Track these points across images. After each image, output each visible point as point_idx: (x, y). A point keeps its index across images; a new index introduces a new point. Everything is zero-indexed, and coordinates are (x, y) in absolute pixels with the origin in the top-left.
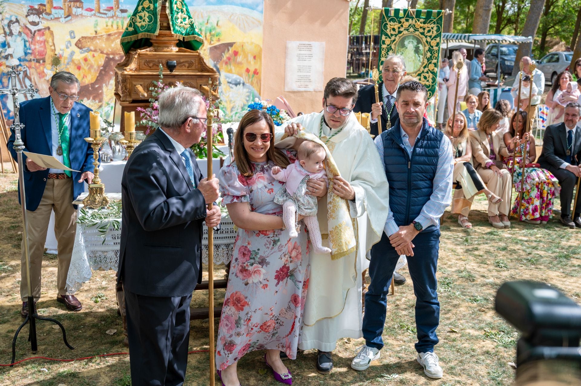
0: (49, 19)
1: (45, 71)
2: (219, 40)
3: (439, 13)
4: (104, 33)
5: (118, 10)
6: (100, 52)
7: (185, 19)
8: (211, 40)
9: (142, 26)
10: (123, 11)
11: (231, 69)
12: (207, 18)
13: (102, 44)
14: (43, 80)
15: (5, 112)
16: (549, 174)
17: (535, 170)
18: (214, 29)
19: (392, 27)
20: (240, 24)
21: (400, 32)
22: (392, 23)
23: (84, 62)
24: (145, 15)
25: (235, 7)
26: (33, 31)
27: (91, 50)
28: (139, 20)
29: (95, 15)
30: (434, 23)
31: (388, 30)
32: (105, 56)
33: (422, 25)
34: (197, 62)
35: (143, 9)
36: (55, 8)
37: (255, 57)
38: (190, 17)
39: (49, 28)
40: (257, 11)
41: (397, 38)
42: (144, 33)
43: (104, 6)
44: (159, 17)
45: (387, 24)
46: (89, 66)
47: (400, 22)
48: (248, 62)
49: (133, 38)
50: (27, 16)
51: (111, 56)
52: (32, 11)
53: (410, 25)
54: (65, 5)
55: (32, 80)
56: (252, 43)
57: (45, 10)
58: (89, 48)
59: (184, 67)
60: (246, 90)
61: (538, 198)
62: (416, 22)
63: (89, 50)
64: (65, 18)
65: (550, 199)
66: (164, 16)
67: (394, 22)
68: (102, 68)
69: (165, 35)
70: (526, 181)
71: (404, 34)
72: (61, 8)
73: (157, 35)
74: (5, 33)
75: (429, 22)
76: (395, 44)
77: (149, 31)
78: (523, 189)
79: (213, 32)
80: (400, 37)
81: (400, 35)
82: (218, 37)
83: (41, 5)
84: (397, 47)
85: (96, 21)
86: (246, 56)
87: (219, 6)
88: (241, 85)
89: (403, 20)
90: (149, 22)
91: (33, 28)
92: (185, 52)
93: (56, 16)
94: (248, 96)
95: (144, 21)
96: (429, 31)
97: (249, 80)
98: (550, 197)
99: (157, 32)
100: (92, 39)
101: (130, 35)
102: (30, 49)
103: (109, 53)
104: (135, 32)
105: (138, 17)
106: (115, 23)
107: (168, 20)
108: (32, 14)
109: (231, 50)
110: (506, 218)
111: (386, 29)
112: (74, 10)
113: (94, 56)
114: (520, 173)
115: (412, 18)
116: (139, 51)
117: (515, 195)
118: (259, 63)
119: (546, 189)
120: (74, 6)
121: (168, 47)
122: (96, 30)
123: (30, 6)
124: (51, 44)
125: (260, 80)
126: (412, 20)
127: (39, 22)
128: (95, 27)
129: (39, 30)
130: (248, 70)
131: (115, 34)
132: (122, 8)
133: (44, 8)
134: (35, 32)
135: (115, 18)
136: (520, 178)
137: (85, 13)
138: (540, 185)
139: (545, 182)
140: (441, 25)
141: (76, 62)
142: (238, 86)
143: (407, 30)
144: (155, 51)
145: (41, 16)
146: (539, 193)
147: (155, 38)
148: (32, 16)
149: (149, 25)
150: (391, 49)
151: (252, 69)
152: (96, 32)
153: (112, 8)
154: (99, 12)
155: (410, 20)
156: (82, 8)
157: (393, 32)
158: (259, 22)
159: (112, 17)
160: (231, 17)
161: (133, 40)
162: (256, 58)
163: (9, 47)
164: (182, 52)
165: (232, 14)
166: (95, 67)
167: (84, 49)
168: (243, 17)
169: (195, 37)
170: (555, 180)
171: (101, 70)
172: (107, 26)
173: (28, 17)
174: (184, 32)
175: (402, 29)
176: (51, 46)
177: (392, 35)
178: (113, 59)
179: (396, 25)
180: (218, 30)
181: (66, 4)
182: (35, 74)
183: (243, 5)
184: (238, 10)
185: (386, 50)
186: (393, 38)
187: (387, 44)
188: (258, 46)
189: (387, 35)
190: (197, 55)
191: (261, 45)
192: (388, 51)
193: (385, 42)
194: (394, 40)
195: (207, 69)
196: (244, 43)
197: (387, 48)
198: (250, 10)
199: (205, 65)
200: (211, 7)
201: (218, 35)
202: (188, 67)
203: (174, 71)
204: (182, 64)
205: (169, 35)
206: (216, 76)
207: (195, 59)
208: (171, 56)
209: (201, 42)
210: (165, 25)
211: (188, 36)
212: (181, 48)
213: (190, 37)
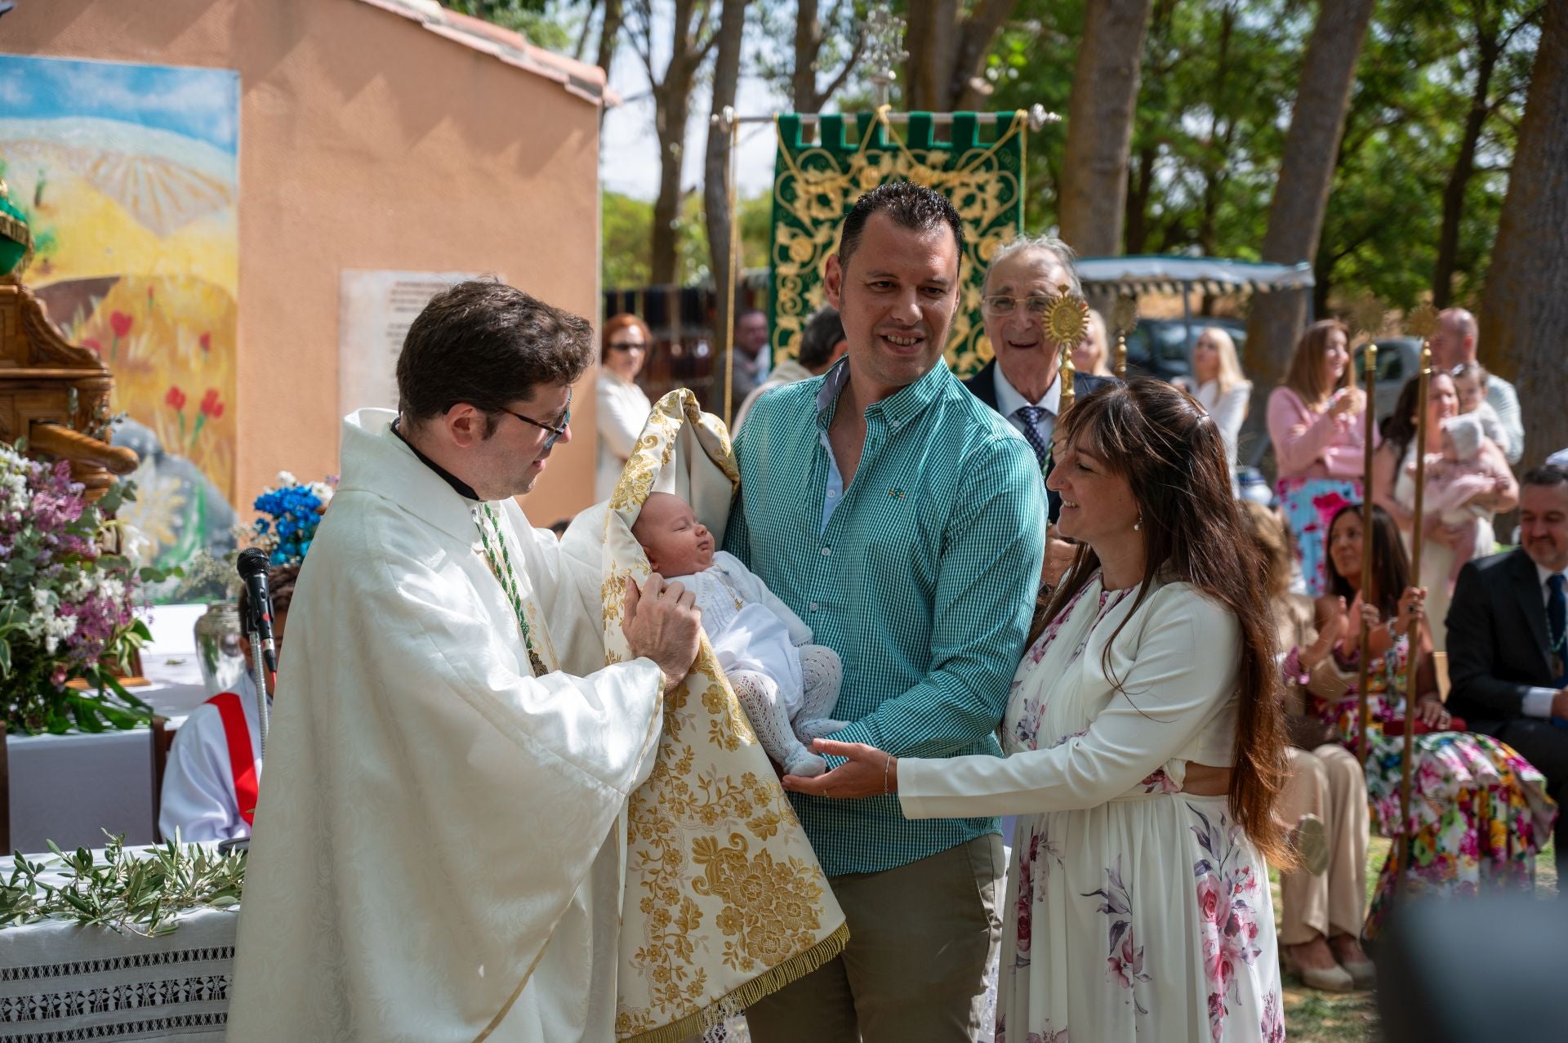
2: (45, 268)
3: (1004, 124)
16: (1505, 752)
17: (1451, 741)
19: (813, 189)
22: (813, 174)
25: (112, 125)
30: (988, 165)
31: (800, 205)
33: (936, 176)
34: (10, 323)
37: (205, 342)
40: (209, 140)
45: (792, 179)
47: (846, 169)
48: (178, 363)
56: (192, 280)
60: (168, 484)
61: (1472, 853)
62: (910, 166)
65: (1521, 856)
67: (822, 169)
70: (1420, 790)
75: (967, 164)
78: (1408, 823)
82: (44, 256)
86: (166, 337)
87: (44, 123)
88: (150, 461)
89: (858, 160)
94: (182, 511)
96: (969, 201)
97: (181, 439)
98: (1518, 847)
109: (102, 310)
110: (1354, 948)
111: (793, 197)
114: (1388, 756)
115: (895, 151)
117: (1377, 850)
118: (224, 366)
119: (1501, 815)
125: (232, 440)
126: (895, 156)
130: (176, 398)
136: (1395, 777)
138: (1477, 801)
139: (1494, 788)
140: (1017, 174)
146: (1474, 833)
150: (817, 278)
151: (195, 393)
155: (886, 161)
157: (819, 212)
158: (221, 188)
160: (96, 167)
162: (213, 344)
165: (104, 157)
168: (151, 169)
170: (1531, 774)
177: (817, 223)
179: (832, 182)
180: (43, 225)
183: (149, 119)
184: (128, 138)
185: (795, 285)
186: (821, 237)
187: (797, 259)
188: (218, 291)
189: (794, 223)
190: (11, 293)
191: (233, 288)
192: (806, 288)
193: (792, 254)
194: (827, 245)
195: (57, 352)
196: (159, 279)
197: (798, 276)
198: (182, 140)
199: (47, 337)
200: (11, 128)
201: (43, 243)
206: (104, 380)
207: (3, 312)
209: (23, 241)
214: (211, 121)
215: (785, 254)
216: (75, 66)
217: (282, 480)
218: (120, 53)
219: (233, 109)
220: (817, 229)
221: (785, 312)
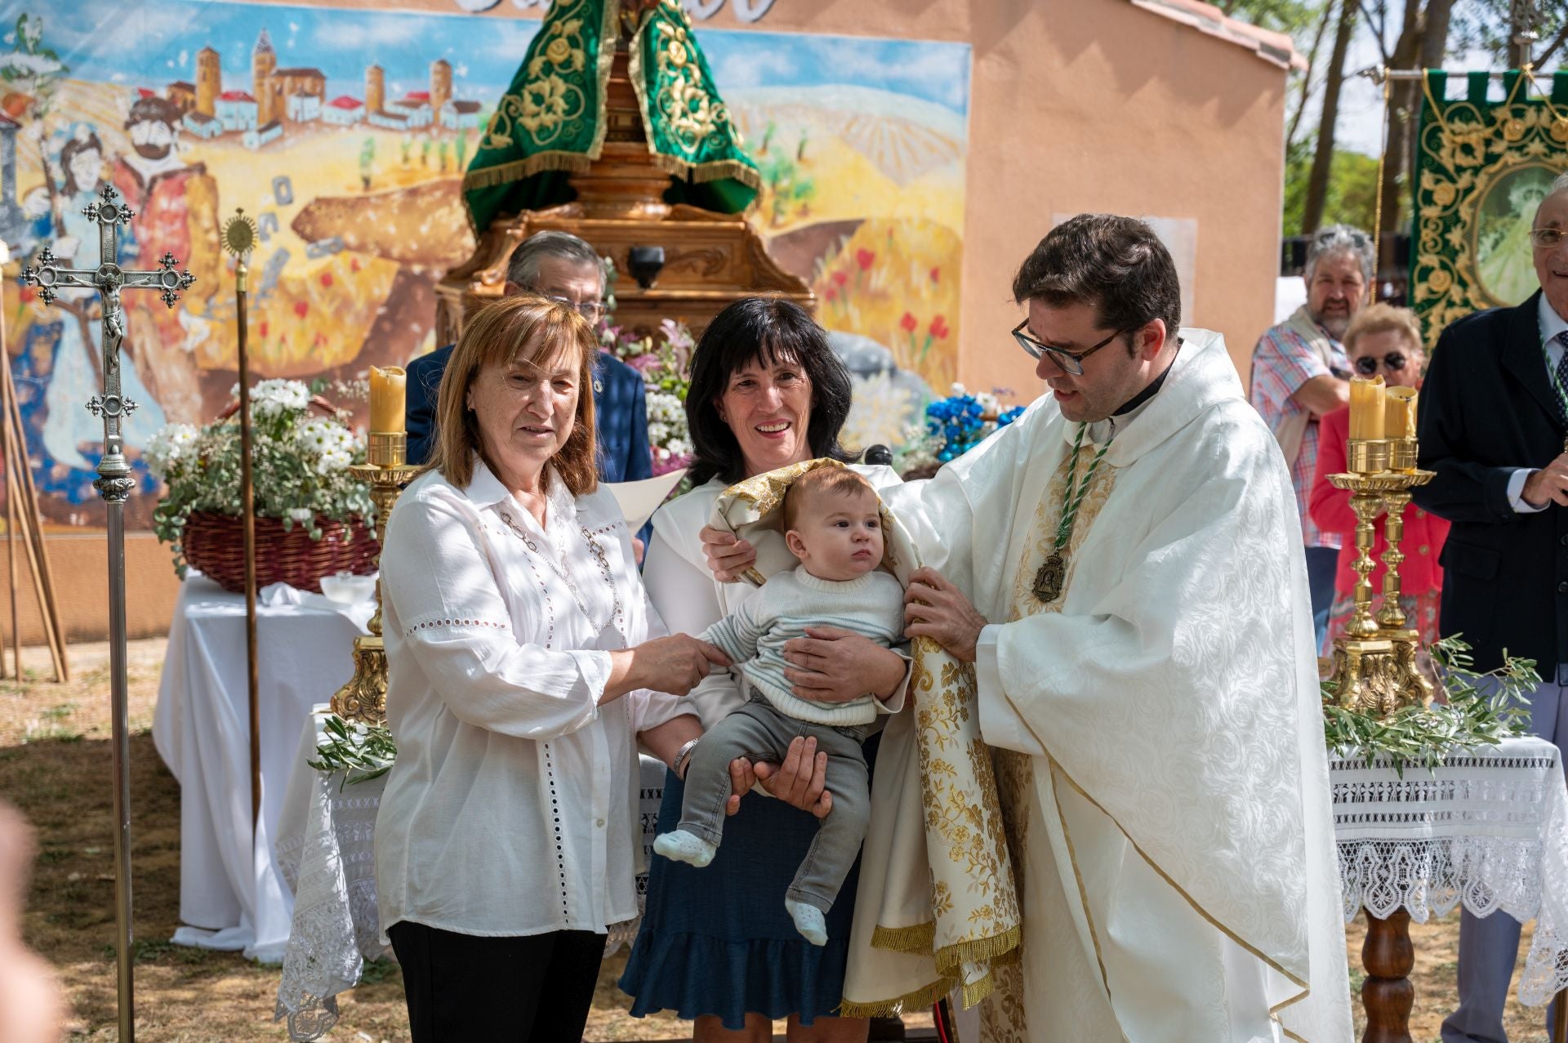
0: (206, 135)
1: (183, 318)
2: (804, 211)
4: (394, 187)
5: (449, 104)
6: (376, 253)
7: (694, 104)
8: (777, 211)
9: (542, 130)
10: (464, 107)
11: (847, 318)
12: (764, 132)
13: (387, 225)
14: (172, 350)
15: (35, 463)
18: (789, 170)
19: (1459, 139)
20: (881, 156)
21: (1491, 159)
22: (1458, 125)
23: (320, 288)
24: (556, 88)
25: (863, 92)
26: (147, 178)
27: (347, 247)
28: (532, 108)
29: (364, 121)
31: (1444, 153)
32: (396, 266)
34: (738, 254)
35: (548, 68)
36: (227, 97)
37: (935, 275)
38: (713, 97)
39: (201, 168)
40: (944, 103)
41: (1481, 181)
42: (548, 153)
43: (397, 90)
44: (603, 94)
45: (1439, 129)
46: (337, 303)
47: (1490, 122)
48: (911, 292)
49: (509, 172)
50: (128, 126)
51: (417, 269)
52: (149, 107)
53: (1529, 131)
54: (261, 85)
55: (137, 350)
56: (926, 223)
57: (193, 104)
58: (339, 236)
60: (900, 394)
62: (1553, 119)
63: (340, 247)
64: (261, 131)
66: (623, 93)
67: (1467, 121)
68: (381, 311)
69: (624, 160)
71: (1506, 165)
72: (247, 98)
73: (597, 156)
74: (50, 184)
76: (1473, 204)
77: (565, 146)
79: (784, 183)
80: (1492, 176)
81: (1493, 169)
82: (801, 201)
83: (181, 86)
84: (1480, 215)
85: (369, 142)
86: (902, 270)
87: (808, 90)
88: (885, 374)
89: (1501, 114)
90: (567, 113)
91: (149, 169)
92: (697, 218)
93: (229, 125)
94: (910, 417)
95: (549, 109)
97: (911, 357)
99: (595, 152)
100: (353, 205)
101: (497, 162)
102: (133, 242)
103: (409, 255)
104: (517, 151)
105: (528, 98)
106: (435, 148)
107: (637, 105)
108: (145, 117)
109: (849, 246)
111: (1439, 146)
112: (293, 104)
113: (355, 267)
115: (1540, 106)
116: (528, 216)
118: (950, 296)
120: (292, 90)
121: (632, 203)
122: (366, 173)
123: (142, 92)
124: (207, 223)
125: (954, 358)
126: (1539, 111)
127: (168, 147)
128: (364, 164)
129: (168, 176)
130: (908, 322)
131: (435, 187)
132: (462, 97)
133: (189, 97)
134: (154, 180)
135: (434, 131)
137: (331, 114)
141: (293, 289)
142: (873, 378)
143: (1520, 149)
144: (588, 216)
145: (177, 124)
147: (586, 170)
148: (146, 124)
149: (566, 124)
150: (1458, 220)
151: (924, 318)
152: (367, 182)
153: (425, 97)
154: (381, 112)
155: (1531, 114)
156: (322, 95)
157: (1462, 160)
158: (952, 144)
159: (426, 128)
160: (848, 127)
161: (509, 178)
162: (941, 276)
163: (62, 233)
164: (685, 219)
165: (856, 118)
166: (360, 305)
167: (322, 242)
168: (894, 128)
169: (730, 168)
171: (380, 319)
172: (406, 159)
173: (134, 129)
174: (691, 150)
175: (1498, 147)
176: (207, 231)
177: (1460, 169)
178: (424, 279)
179: (1476, 133)
180: (802, 175)
181: (267, 82)
182: (147, 329)
183: (895, 86)
184: (876, 102)
185: (1437, 226)
186: (1464, 181)
187: (1440, 203)
188: (947, 232)
189: (1439, 170)
190: (738, 230)
191: (959, 229)
192: (1447, 229)
193: (1436, 197)
194: (1469, 190)
195: (775, 279)
196: (898, 222)
197: (1440, 218)
198: (921, 103)
199: (767, 266)
200: (780, 94)
201: (802, 191)
202: (705, 274)
203: (654, 285)
204: (685, 262)
205: (638, 157)
206: (811, 303)
207: (732, 245)
208: (647, 233)
209: (753, 185)
210: (625, 122)
211: (708, 165)
212: (679, 206)
213: (715, 169)
214: (946, 86)
215: (1428, 198)
216: (834, 42)
217: (955, 390)
218: (872, 29)
219: (965, 76)
220: (1459, 176)
221: (1426, 251)
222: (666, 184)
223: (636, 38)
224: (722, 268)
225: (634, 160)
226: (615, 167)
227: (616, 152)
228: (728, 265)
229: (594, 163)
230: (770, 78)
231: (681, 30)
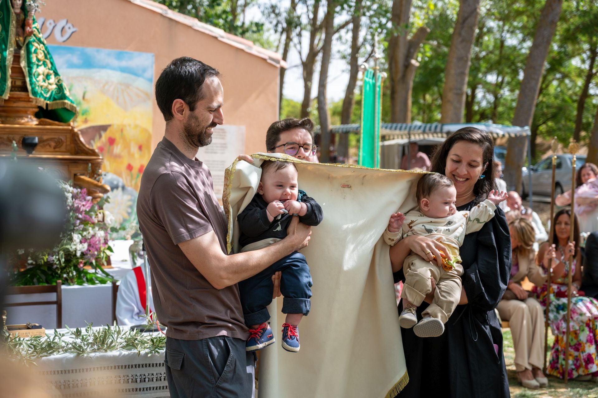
2: (86, 121)
7: (47, 76)
17: (582, 300)
25: (110, 72)
34: (68, 140)
37: (140, 148)
38: (56, 74)
40: (143, 77)
44: (9, 72)
48: (131, 155)
56: (136, 126)
59: (48, 147)
60: (126, 197)
61: (591, 342)
66: (18, 71)
69: (18, 99)
70: (571, 318)
73: (7, 98)
82: (84, 117)
86: (127, 146)
87: (86, 70)
88: (120, 189)
92: (50, 124)
94: (130, 207)
97: (131, 181)
99: (6, 96)
107: (24, 77)
109: (105, 136)
110: (541, 374)
114: (559, 305)
118: (147, 157)
121: (22, 117)
130: (130, 167)
136: (561, 313)
138: (592, 323)
142: (116, 191)
146: (591, 335)
151: (136, 166)
158: (147, 94)
160: (104, 86)
162: (143, 148)
164: (45, 125)
165: (107, 83)
168: (123, 87)
169: (64, 104)
174: (47, 95)
180: (85, 106)
183: (124, 70)
184: (115, 77)
188: (146, 130)
190: (68, 130)
191: (151, 129)
195: (84, 150)
196: (125, 126)
198: (133, 77)
199: (81, 145)
200: (75, 72)
201: (85, 112)
202: (55, 148)
203: (34, 152)
204: (46, 143)
205: (25, 98)
206: (100, 160)
207: (66, 136)
208: (30, 131)
209: (74, 111)
210: (19, 83)
211: (55, 102)
212: (43, 119)
213: (57, 103)
214: (145, 70)
216: (98, 51)
218: (113, 47)
219: (152, 66)
222: (36, 110)
223: (23, 48)
224: (62, 145)
225: (23, 99)
226: (14, 102)
227: (15, 96)
228: (64, 144)
229: (5, 101)
230: (72, 66)
231: (42, 45)
